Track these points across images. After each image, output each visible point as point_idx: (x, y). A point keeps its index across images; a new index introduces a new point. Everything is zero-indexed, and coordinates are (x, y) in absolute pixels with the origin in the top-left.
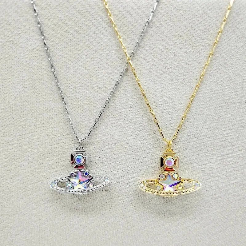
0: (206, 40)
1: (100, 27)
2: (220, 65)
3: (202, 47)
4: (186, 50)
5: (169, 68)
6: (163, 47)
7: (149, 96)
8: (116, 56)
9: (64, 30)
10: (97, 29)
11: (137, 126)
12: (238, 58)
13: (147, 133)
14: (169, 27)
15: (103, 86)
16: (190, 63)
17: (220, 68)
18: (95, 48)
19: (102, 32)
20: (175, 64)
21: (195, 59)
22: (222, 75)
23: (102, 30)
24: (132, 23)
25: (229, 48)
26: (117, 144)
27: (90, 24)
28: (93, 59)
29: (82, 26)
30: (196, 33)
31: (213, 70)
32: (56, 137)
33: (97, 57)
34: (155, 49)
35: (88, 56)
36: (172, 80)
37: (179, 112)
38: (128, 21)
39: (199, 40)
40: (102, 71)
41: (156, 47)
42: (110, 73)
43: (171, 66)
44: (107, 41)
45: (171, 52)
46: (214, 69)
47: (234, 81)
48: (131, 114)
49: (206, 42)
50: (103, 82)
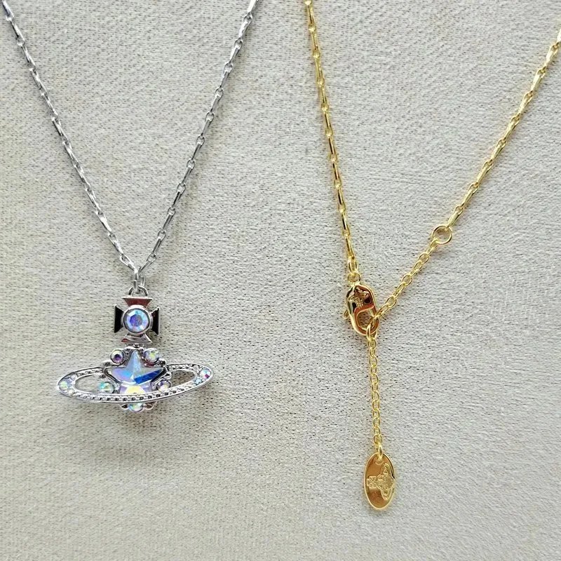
0: (383, 58)
1: (134, 30)
2: (422, 114)
3: (374, 73)
4: (337, 79)
5: (298, 122)
6: (282, 73)
7: (253, 190)
8: (172, 95)
9: (52, 39)
10: (128, 36)
11: (227, 262)
12: (463, 99)
13: (252, 282)
14: (295, 28)
15: (141, 167)
16: (347, 110)
17: (420, 121)
18: (123, 79)
19: (138, 41)
20: (312, 112)
21: (359, 102)
22: (428, 138)
23: (139, 37)
24: (208, 21)
25: (439, 74)
26: (177, 308)
27: (111, 24)
28: (119, 105)
29: (93, 28)
30: (360, 41)
31: (405, 127)
32: (32, 290)
33: (128, 98)
34: (263, 79)
35: (107, 97)
36: (307, 151)
37: (326, 228)
38: (198, 15)
39: (368, 56)
40: (140, 131)
41: (266, 75)
42: (160, 137)
43: (302, 119)
44: (151, 62)
45: (300, 84)
46: (407, 124)
47: (457, 152)
48: (211, 232)
49: (385, 62)
50: (142, 156)
